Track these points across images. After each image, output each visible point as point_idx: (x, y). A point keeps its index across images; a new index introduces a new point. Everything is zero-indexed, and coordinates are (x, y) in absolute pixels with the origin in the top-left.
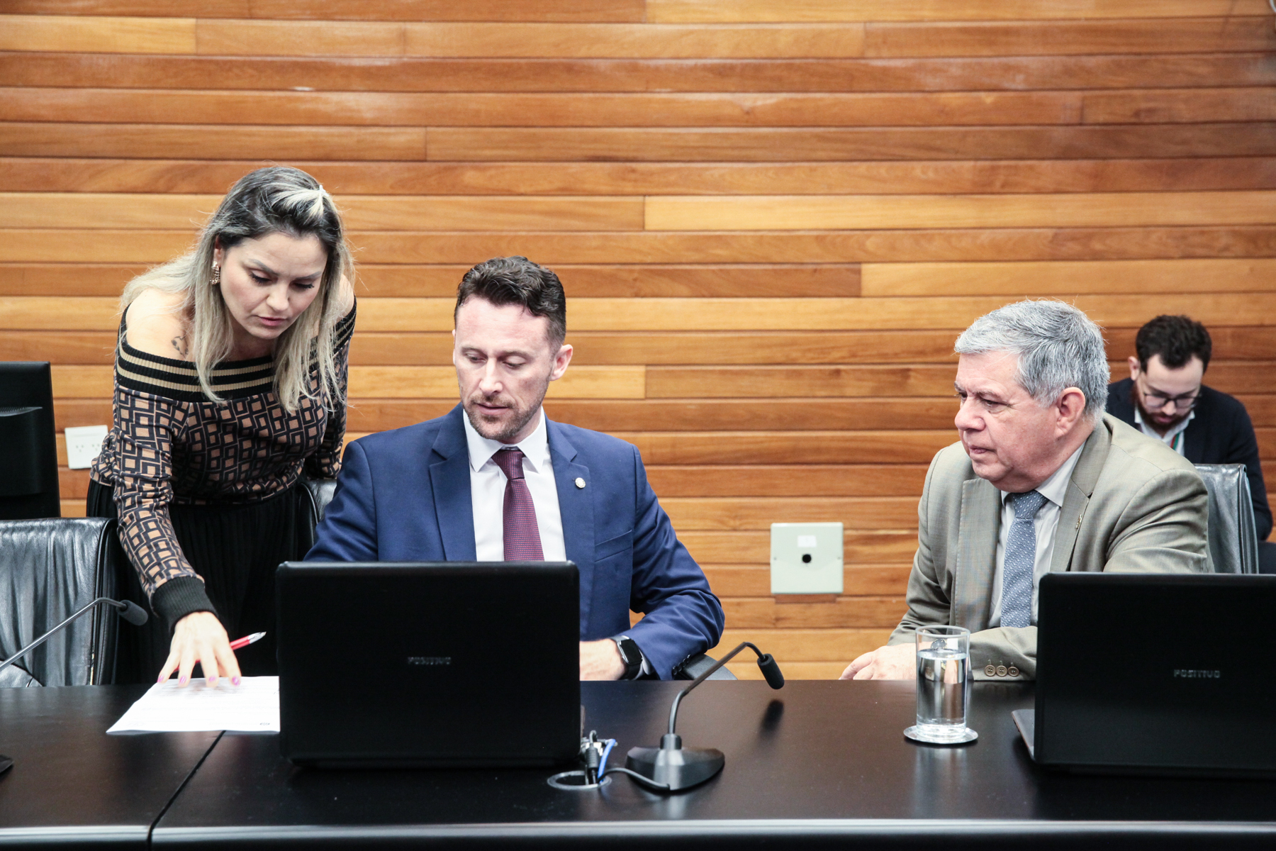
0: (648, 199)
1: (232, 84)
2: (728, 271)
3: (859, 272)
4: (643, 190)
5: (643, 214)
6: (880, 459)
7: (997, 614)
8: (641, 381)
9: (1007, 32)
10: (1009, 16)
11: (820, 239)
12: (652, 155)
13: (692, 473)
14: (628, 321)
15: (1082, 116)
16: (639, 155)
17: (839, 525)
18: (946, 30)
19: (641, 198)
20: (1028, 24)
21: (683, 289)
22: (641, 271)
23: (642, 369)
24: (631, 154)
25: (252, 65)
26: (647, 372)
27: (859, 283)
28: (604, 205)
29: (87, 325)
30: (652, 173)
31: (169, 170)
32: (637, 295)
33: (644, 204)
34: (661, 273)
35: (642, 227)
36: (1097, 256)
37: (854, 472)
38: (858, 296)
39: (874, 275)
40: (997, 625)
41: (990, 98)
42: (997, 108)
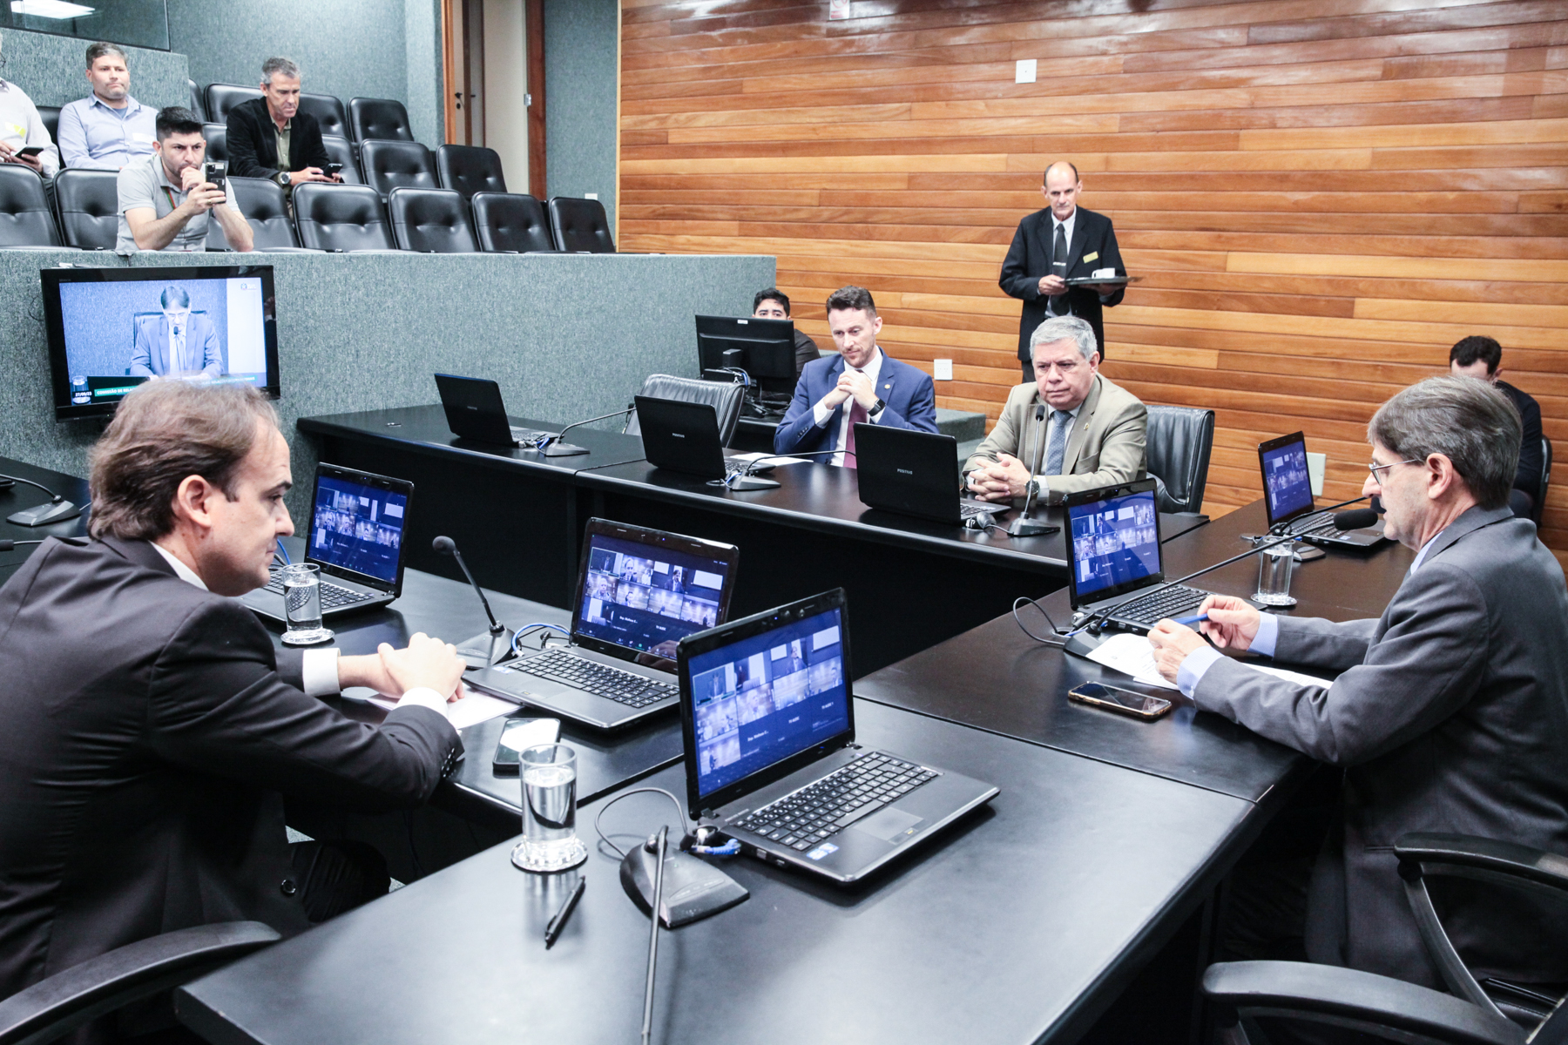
0: (1230, 253)
1: (1021, 187)
2: (1272, 298)
3: (1353, 303)
4: (1227, 248)
5: (1226, 262)
6: (1354, 418)
7: (1044, 468)
8: (1216, 358)
9: (1469, 153)
10: (1472, 142)
11: (1330, 282)
12: (1235, 228)
13: (1239, 415)
14: (1211, 324)
15: (1517, 207)
16: (1227, 227)
17: (1324, 455)
18: (1427, 152)
19: (1225, 253)
20: (1485, 147)
21: (1245, 307)
22: (1222, 296)
23: (1217, 352)
24: (1221, 227)
25: (1030, 177)
26: (1220, 354)
27: (1352, 308)
28: (1205, 256)
29: (948, 309)
30: (1233, 238)
31: (990, 231)
32: (1218, 309)
33: (1226, 256)
34: (1235, 297)
35: (1224, 269)
36: (1517, 301)
37: (1337, 425)
38: (1351, 317)
39: (1362, 305)
40: (1044, 474)
41: (1451, 196)
42: (1455, 201)
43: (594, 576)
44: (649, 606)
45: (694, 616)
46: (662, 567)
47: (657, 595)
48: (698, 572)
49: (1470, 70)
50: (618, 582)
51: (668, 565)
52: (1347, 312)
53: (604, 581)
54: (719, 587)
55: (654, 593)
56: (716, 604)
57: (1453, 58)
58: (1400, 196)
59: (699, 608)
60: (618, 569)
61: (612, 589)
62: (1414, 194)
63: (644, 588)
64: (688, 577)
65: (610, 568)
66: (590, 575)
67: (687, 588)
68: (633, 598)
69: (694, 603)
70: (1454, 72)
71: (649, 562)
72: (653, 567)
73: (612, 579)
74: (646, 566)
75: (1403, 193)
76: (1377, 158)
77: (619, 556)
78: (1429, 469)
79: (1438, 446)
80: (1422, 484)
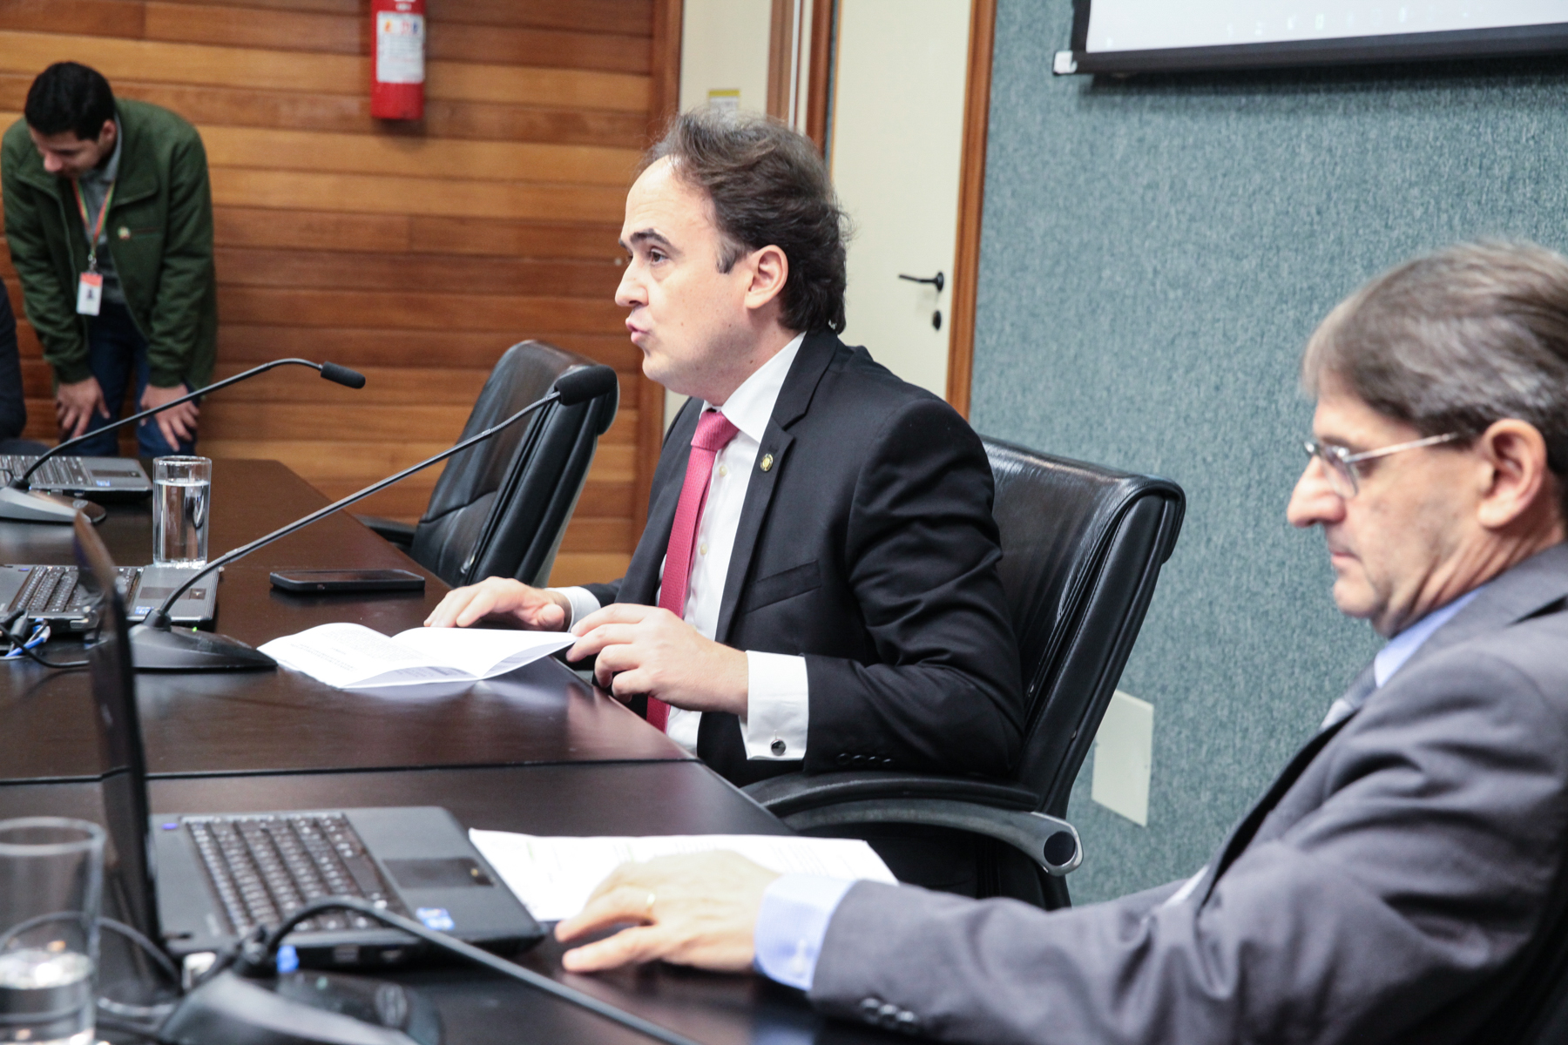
78: (1486, 458)
79: (1516, 406)
80: (1465, 493)
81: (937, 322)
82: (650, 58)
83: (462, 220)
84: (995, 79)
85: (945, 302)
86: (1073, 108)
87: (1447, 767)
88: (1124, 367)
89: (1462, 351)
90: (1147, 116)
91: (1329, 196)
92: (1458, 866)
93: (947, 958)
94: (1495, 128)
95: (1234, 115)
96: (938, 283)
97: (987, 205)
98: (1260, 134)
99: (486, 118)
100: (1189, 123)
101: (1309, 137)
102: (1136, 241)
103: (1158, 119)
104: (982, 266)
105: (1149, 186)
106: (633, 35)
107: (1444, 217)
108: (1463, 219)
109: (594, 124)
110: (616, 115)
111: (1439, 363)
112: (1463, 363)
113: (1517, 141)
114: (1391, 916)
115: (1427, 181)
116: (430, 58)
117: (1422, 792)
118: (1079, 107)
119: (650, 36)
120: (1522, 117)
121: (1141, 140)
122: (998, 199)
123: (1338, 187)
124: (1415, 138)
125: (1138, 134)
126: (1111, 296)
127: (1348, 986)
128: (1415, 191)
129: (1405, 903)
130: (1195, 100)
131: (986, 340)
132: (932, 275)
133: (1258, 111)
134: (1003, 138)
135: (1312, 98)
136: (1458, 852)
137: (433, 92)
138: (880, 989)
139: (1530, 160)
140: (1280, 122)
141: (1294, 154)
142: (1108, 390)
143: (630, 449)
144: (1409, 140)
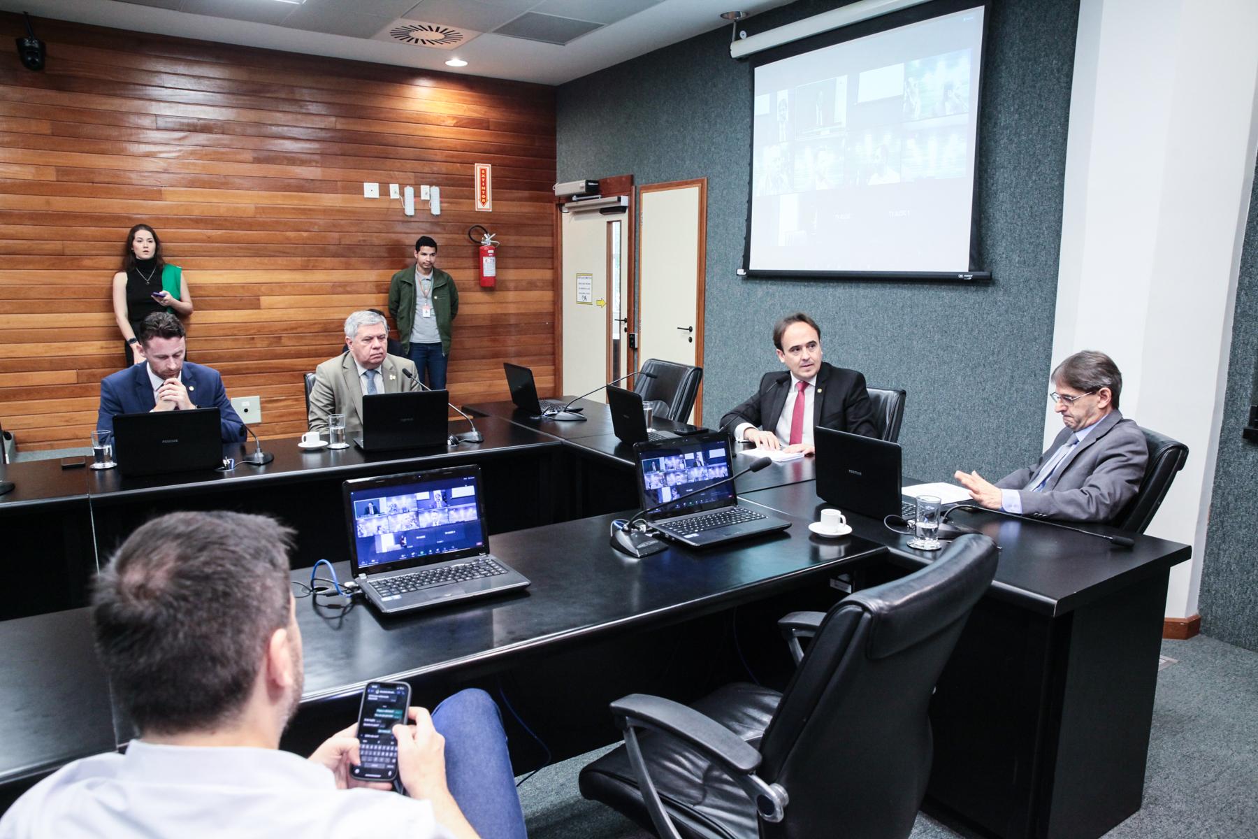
3: (259, 300)
10: (311, 204)
11: (243, 287)
15: (340, 242)
17: (258, 397)
18: (287, 208)
27: (259, 304)
37: (262, 376)
38: (260, 309)
39: (265, 300)
41: (305, 234)
42: (308, 238)
43: (649, 477)
44: (688, 479)
45: (716, 475)
46: (689, 456)
47: (692, 472)
48: (711, 451)
49: (303, 163)
50: (666, 474)
51: (693, 454)
52: (257, 306)
53: (657, 478)
54: (724, 455)
55: (689, 471)
56: (725, 463)
57: (293, 155)
58: (275, 234)
59: (717, 470)
60: (662, 467)
61: (663, 479)
62: (284, 233)
63: (683, 472)
64: (706, 456)
65: (658, 469)
66: (645, 477)
67: (709, 461)
68: (679, 480)
69: (713, 468)
70: (294, 163)
71: (681, 456)
72: (684, 458)
73: (661, 474)
74: (680, 458)
75: (278, 232)
76: (261, 210)
77: (662, 459)
78: (1099, 395)
79: (1105, 385)
80: (1095, 402)
81: (691, 340)
82: (553, 264)
83: (505, 315)
84: (707, 275)
85: (693, 335)
86: (740, 283)
87: (1129, 455)
88: (765, 352)
89: (1093, 376)
90: (769, 286)
91: (840, 308)
92: (1135, 474)
93: (1051, 503)
94: (896, 294)
95: (803, 287)
96: (691, 329)
97: (706, 308)
98: (813, 293)
99: (512, 285)
100: (786, 289)
101: (831, 294)
102: (768, 319)
103: (774, 287)
104: (705, 325)
105: (772, 305)
106: (548, 258)
107: (881, 316)
108: (888, 316)
109: (540, 284)
110: (543, 281)
111: (1088, 379)
112: (1094, 378)
113: (904, 298)
114: (1128, 484)
115: (874, 306)
116: (497, 268)
117: (1126, 461)
118: (742, 283)
119: (552, 258)
120: (905, 292)
121: (768, 293)
122: (711, 306)
123: (843, 307)
124: (870, 296)
125: (766, 291)
126: (759, 333)
127: (1123, 499)
128: (871, 308)
129: (1129, 481)
130: (788, 283)
131: (708, 345)
132: (688, 328)
133: (812, 286)
134: (711, 291)
135: (832, 284)
136: (1134, 472)
137: (497, 278)
138: (1038, 510)
139: (909, 303)
140: (820, 290)
141: (826, 298)
142: (760, 358)
143: (553, 377)
144: (867, 296)
